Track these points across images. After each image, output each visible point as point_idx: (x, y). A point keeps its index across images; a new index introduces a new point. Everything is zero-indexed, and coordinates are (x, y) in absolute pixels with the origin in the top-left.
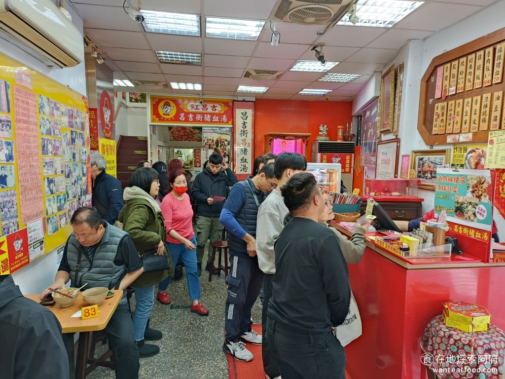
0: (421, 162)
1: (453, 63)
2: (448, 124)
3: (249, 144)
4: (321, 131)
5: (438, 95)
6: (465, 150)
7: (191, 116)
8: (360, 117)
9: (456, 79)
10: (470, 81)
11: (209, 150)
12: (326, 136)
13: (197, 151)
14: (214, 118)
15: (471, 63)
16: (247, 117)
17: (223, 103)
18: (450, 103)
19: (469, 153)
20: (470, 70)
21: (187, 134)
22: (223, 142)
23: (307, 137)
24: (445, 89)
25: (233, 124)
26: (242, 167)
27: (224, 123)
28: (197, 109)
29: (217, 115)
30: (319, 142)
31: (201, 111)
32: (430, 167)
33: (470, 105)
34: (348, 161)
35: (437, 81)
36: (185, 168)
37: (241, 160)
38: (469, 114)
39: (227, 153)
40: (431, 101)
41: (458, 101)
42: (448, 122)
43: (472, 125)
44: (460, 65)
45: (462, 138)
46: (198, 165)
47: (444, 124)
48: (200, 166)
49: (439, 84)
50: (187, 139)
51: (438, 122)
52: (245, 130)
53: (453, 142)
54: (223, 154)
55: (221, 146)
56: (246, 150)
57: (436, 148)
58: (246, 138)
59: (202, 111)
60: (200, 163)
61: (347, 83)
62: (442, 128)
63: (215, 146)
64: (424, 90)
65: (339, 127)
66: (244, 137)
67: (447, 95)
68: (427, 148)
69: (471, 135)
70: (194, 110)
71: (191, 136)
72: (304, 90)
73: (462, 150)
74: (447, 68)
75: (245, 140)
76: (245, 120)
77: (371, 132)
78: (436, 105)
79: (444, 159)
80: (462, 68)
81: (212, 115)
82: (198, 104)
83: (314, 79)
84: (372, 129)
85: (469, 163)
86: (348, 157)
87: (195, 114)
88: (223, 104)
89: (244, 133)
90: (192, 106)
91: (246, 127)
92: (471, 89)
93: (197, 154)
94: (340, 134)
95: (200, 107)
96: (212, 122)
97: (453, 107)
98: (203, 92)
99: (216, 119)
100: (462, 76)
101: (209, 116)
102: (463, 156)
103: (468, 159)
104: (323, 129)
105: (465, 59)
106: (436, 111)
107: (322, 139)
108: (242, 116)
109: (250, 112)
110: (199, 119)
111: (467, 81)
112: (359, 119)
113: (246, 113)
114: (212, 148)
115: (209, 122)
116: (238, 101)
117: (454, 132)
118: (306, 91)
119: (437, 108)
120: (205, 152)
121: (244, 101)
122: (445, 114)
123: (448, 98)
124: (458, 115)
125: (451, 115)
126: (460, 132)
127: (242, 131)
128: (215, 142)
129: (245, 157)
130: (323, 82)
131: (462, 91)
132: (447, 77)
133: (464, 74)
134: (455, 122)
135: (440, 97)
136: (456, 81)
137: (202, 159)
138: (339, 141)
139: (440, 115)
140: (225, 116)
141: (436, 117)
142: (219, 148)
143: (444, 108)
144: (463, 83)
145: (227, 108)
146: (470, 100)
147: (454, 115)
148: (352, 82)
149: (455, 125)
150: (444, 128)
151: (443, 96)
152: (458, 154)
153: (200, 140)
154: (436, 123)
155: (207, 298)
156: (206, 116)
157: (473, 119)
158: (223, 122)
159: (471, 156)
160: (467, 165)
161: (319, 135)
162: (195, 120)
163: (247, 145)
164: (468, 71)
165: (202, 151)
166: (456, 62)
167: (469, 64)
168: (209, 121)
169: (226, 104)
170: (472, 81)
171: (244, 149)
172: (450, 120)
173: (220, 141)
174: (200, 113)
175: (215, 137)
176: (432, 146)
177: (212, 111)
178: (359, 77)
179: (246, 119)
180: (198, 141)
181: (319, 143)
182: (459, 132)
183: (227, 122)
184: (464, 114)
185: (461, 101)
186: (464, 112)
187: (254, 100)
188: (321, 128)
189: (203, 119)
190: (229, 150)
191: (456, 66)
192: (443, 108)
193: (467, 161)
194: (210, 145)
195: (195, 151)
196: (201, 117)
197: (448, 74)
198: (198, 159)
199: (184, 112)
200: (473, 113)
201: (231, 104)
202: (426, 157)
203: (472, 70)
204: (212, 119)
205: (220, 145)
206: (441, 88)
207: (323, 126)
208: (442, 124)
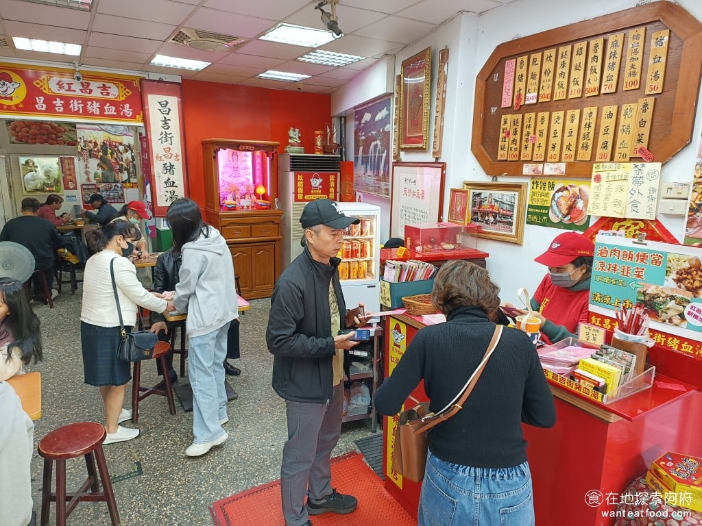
0: (477, 199)
1: (533, 56)
2: (523, 147)
3: (177, 156)
4: (291, 138)
5: (506, 101)
6: (552, 186)
7: (58, 102)
8: (343, 119)
9: (537, 80)
10: (561, 86)
11: (89, 160)
12: (300, 145)
13: (66, 161)
14: (106, 108)
15: (564, 59)
16: (170, 110)
17: (122, 82)
18: (527, 116)
19: (558, 191)
20: (561, 70)
21: (46, 132)
22: (116, 147)
23: (273, 147)
24: (519, 96)
25: (145, 120)
26: (169, 195)
27: (127, 118)
28: (69, 89)
29: (112, 103)
30: (291, 154)
31: (78, 93)
32: (492, 207)
33: (561, 121)
34: (332, 184)
35: (505, 81)
36: (47, 191)
37: (165, 183)
38: (559, 134)
39: (125, 165)
40: (493, 110)
41: (540, 115)
42: (524, 143)
43: (565, 151)
44: (545, 60)
45: (549, 169)
46: (71, 185)
47: (518, 146)
48: (75, 188)
49: (508, 85)
50: (46, 142)
51: (506, 143)
52: (168, 131)
53: (532, 173)
54: (118, 167)
55: (112, 154)
56: (172, 166)
57: (502, 180)
58: (170, 146)
59: (81, 94)
60: (75, 182)
61: (338, 67)
62: (513, 152)
63: (101, 154)
64: (483, 92)
65: (317, 132)
66: (166, 145)
67: (522, 103)
68: (487, 179)
69: (563, 166)
70: (63, 92)
71: (54, 136)
72: (269, 72)
73: (547, 187)
74: (522, 63)
75: (170, 149)
76: (166, 115)
77: (376, 146)
78: (503, 117)
79: (517, 197)
80: (548, 65)
81: (103, 103)
82: (70, 81)
83: (291, 56)
84: (378, 142)
85: (558, 205)
86: (332, 178)
87: (67, 100)
88: (122, 85)
89: (166, 137)
90: (60, 85)
91: (169, 127)
92: (564, 98)
93: (67, 167)
94: (319, 143)
95: (77, 87)
96: (102, 114)
97: (532, 123)
98: (80, 60)
99: (110, 110)
100: (548, 78)
101: (96, 105)
102: (547, 195)
103: (556, 199)
104: (295, 135)
105: (553, 51)
106: (503, 126)
107: (294, 150)
108: (161, 108)
109: (174, 102)
110: (76, 109)
111: (556, 86)
112: (343, 122)
113: (167, 103)
114: (96, 157)
115: (96, 115)
116: (149, 80)
117: (534, 160)
118: (272, 74)
119: (505, 123)
120: (82, 164)
121: (161, 81)
122: (519, 132)
123: (522, 108)
124: (541, 135)
125: (528, 134)
126: (545, 161)
127: (162, 133)
128: (99, 146)
129: (172, 178)
130: (304, 62)
131: (549, 100)
132: (522, 76)
133: (552, 74)
134: (536, 145)
135: (510, 105)
136: (537, 83)
137: (77, 176)
138: (318, 154)
139: (511, 133)
140: (128, 105)
141: (504, 135)
142: (109, 156)
143: (517, 122)
144: (550, 89)
145: (131, 93)
146: (561, 114)
147: (535, 133)
148: (346, 67)
149: (536, 149)
150: (517, 153)
151: (514, 105)
152: (540, 191)
153: (74, 143)
154: (503, 143)
155: (157, 448)
156: (89, 103)
157: (566, 144)
158: (124, 117)
159: (562, 196)
160: (555, 208)
161: (288, 144)
162: (67, 111)
163: (173, 158)
164: (559, 71)
165: (76, 161)
166: (538, 55)
167: (560, 61)
168: (98, 113)
169: (126, 83)
170: (565, 86)
171: (168, 165)
172: (527, 142)
173: (110, 145)
174: (78, 99)
175: (100, 137)
176: (495, 177)
177: (101, 96)
178: (359, 60)
179: (168, 114)
180: (69, 144)
181: (291, 156)
182: (542, 159)
183: (133, 117)
184: (552, 135)
185: (546, 114)
186: (552, 131)
187: (180, 81)
188: (291, 133)
189: (85, 108)
190: (127, 159)
191: (539, 61)
192: (515, 123)
193: (554, 203)
194: (90, 151)
195: (62, 161)
196: (81, 106)
197: (524, 71)
198: (70, 175)
199: (44, 95)
200: (567, 134)
201: (136, 84)
202: (485, 193)
203: (566, 70)
204: (102, 110)
205: (109, 151)
206: (511, 92)
207: (294, 130)
208: (513, 146)
